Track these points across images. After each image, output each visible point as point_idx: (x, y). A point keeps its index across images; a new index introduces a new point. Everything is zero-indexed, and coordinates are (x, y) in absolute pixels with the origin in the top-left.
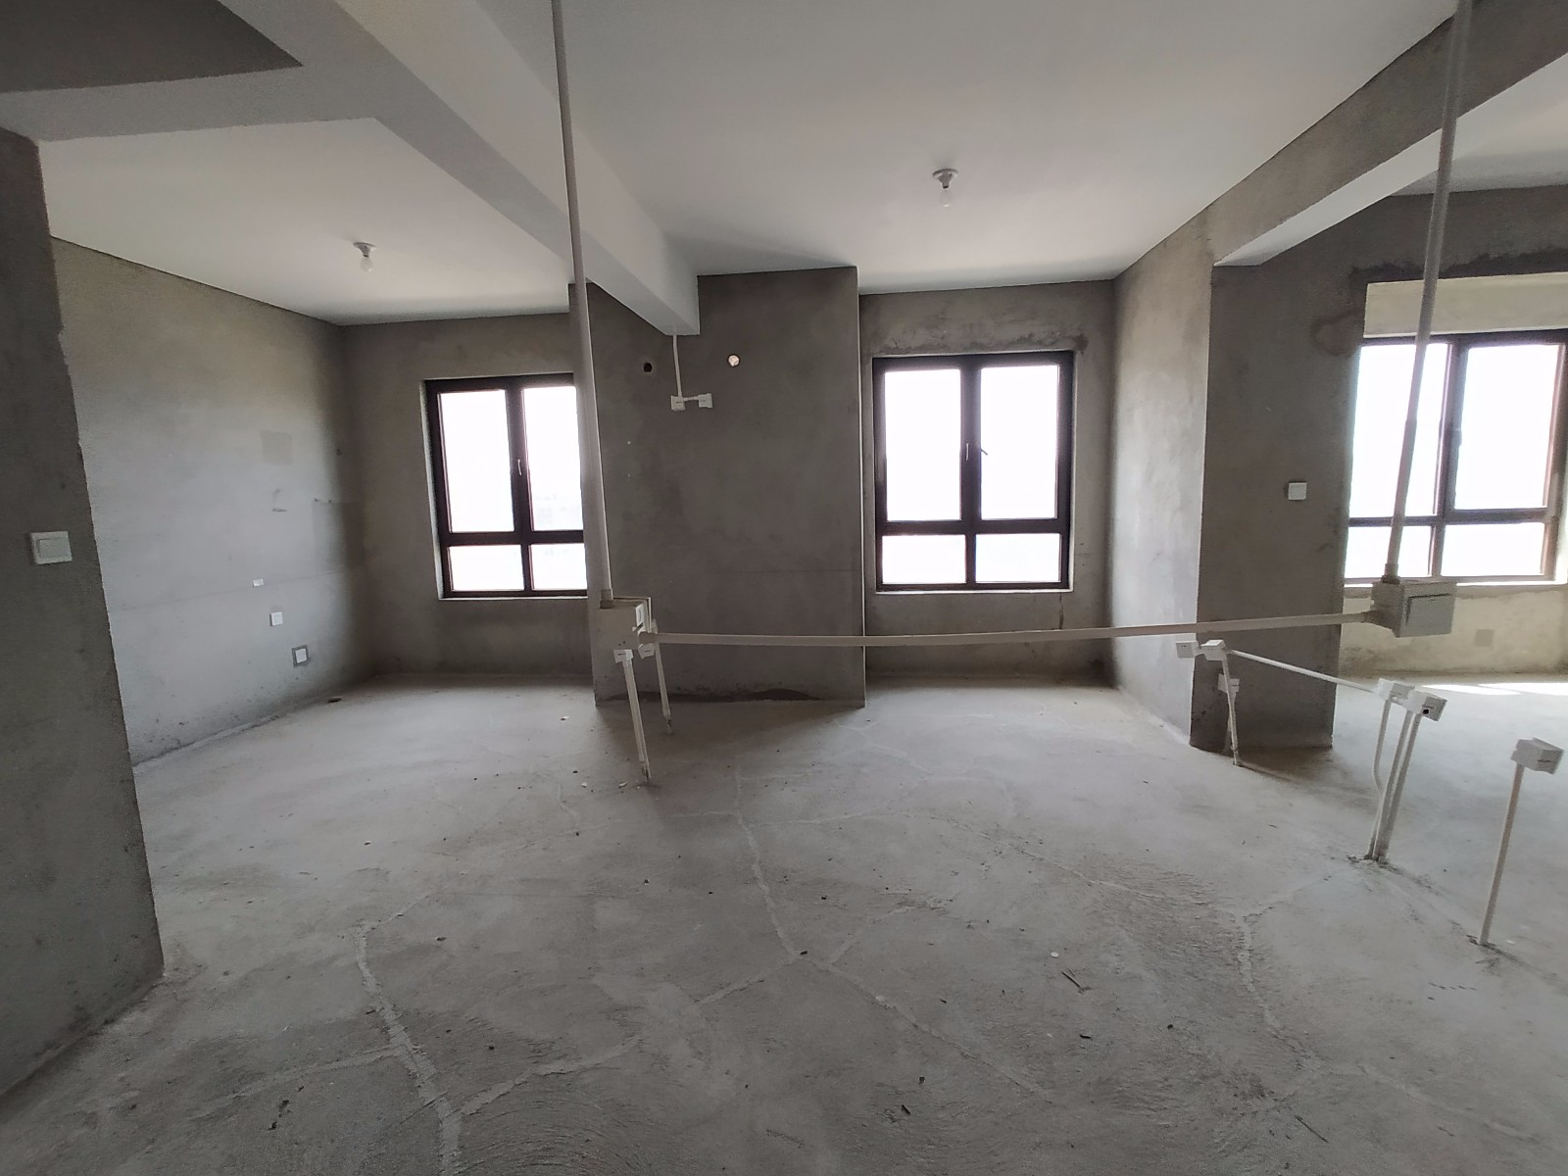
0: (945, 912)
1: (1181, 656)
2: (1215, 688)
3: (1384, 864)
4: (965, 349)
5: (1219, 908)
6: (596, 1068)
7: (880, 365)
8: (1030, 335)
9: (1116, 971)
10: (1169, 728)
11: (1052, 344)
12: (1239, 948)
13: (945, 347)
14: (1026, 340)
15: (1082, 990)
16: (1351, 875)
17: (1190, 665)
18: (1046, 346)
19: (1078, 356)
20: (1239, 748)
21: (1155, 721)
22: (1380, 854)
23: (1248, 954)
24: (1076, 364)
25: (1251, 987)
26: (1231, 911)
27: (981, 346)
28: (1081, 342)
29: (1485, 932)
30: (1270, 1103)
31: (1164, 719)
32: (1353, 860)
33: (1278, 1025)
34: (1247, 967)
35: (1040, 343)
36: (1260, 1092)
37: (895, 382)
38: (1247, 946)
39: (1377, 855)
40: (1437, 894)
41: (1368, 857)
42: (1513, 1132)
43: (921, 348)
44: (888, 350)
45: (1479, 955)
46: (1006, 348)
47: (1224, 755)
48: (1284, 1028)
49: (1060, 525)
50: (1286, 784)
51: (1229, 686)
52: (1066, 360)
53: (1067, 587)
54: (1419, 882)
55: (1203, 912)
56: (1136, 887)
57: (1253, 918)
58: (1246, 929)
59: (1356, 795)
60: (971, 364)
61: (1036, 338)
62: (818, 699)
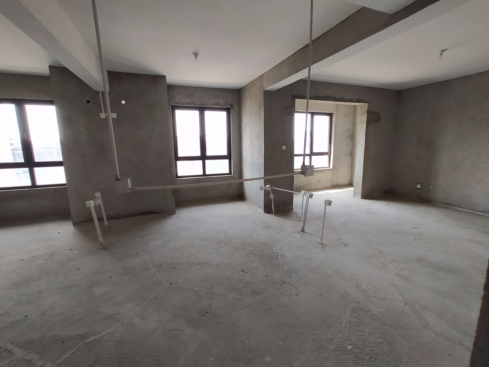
0: (209, 264)
1: (261, 190)
2: (269, 197)
3: (304, 232)
4: (200, 105)
5: (273, 248)
6: (107, 334)
7: (174, 108)
8: (218, 103)
9: (253, 267)
10: (258, 209)
11: (224, 106)
12: (279, 255)
13: (194, 104)
14: (218, 104)
15: (246, 273)
16: (298, 235)
17: (263, 192)
18: (223, 106)
19: (231, 110)
20: (274, 212)
21: (256, 208)
22: (303, 230)
23: (280, 256)
24: (231, 112)
25: (281, 263)
26: (276, 248)
27: (205, 105)
28: (232, 106)
29: (321, 241)
30: (287, 284)
31: (258, 207)
32: (298, 232)
33: (287, 269)
34: (280, 259)
35: (221, 105)
36: (285, 283)
37: (179, 113)
38: (280, 255)
39: (303, 231)
40: (313, 236)
41: (301, 231)
42: (327, 276)
43: (187, 104)
44: (176, 103)
45: (321, 246)
46: (212, 106)
47: (271, 214)
48: (288, 269)
49: (228, 157)
50: (285, 219)
51: (272, 196)
52: (228, 110)
53: (231, 174)
54: (310, 234)
55: (270, 250)
56: (256, 248)
57: (280, 249)
58: (279, 251)
59: (298, 219)
60: (202, 110)
61: (220, 104)
62: (161, 213)
